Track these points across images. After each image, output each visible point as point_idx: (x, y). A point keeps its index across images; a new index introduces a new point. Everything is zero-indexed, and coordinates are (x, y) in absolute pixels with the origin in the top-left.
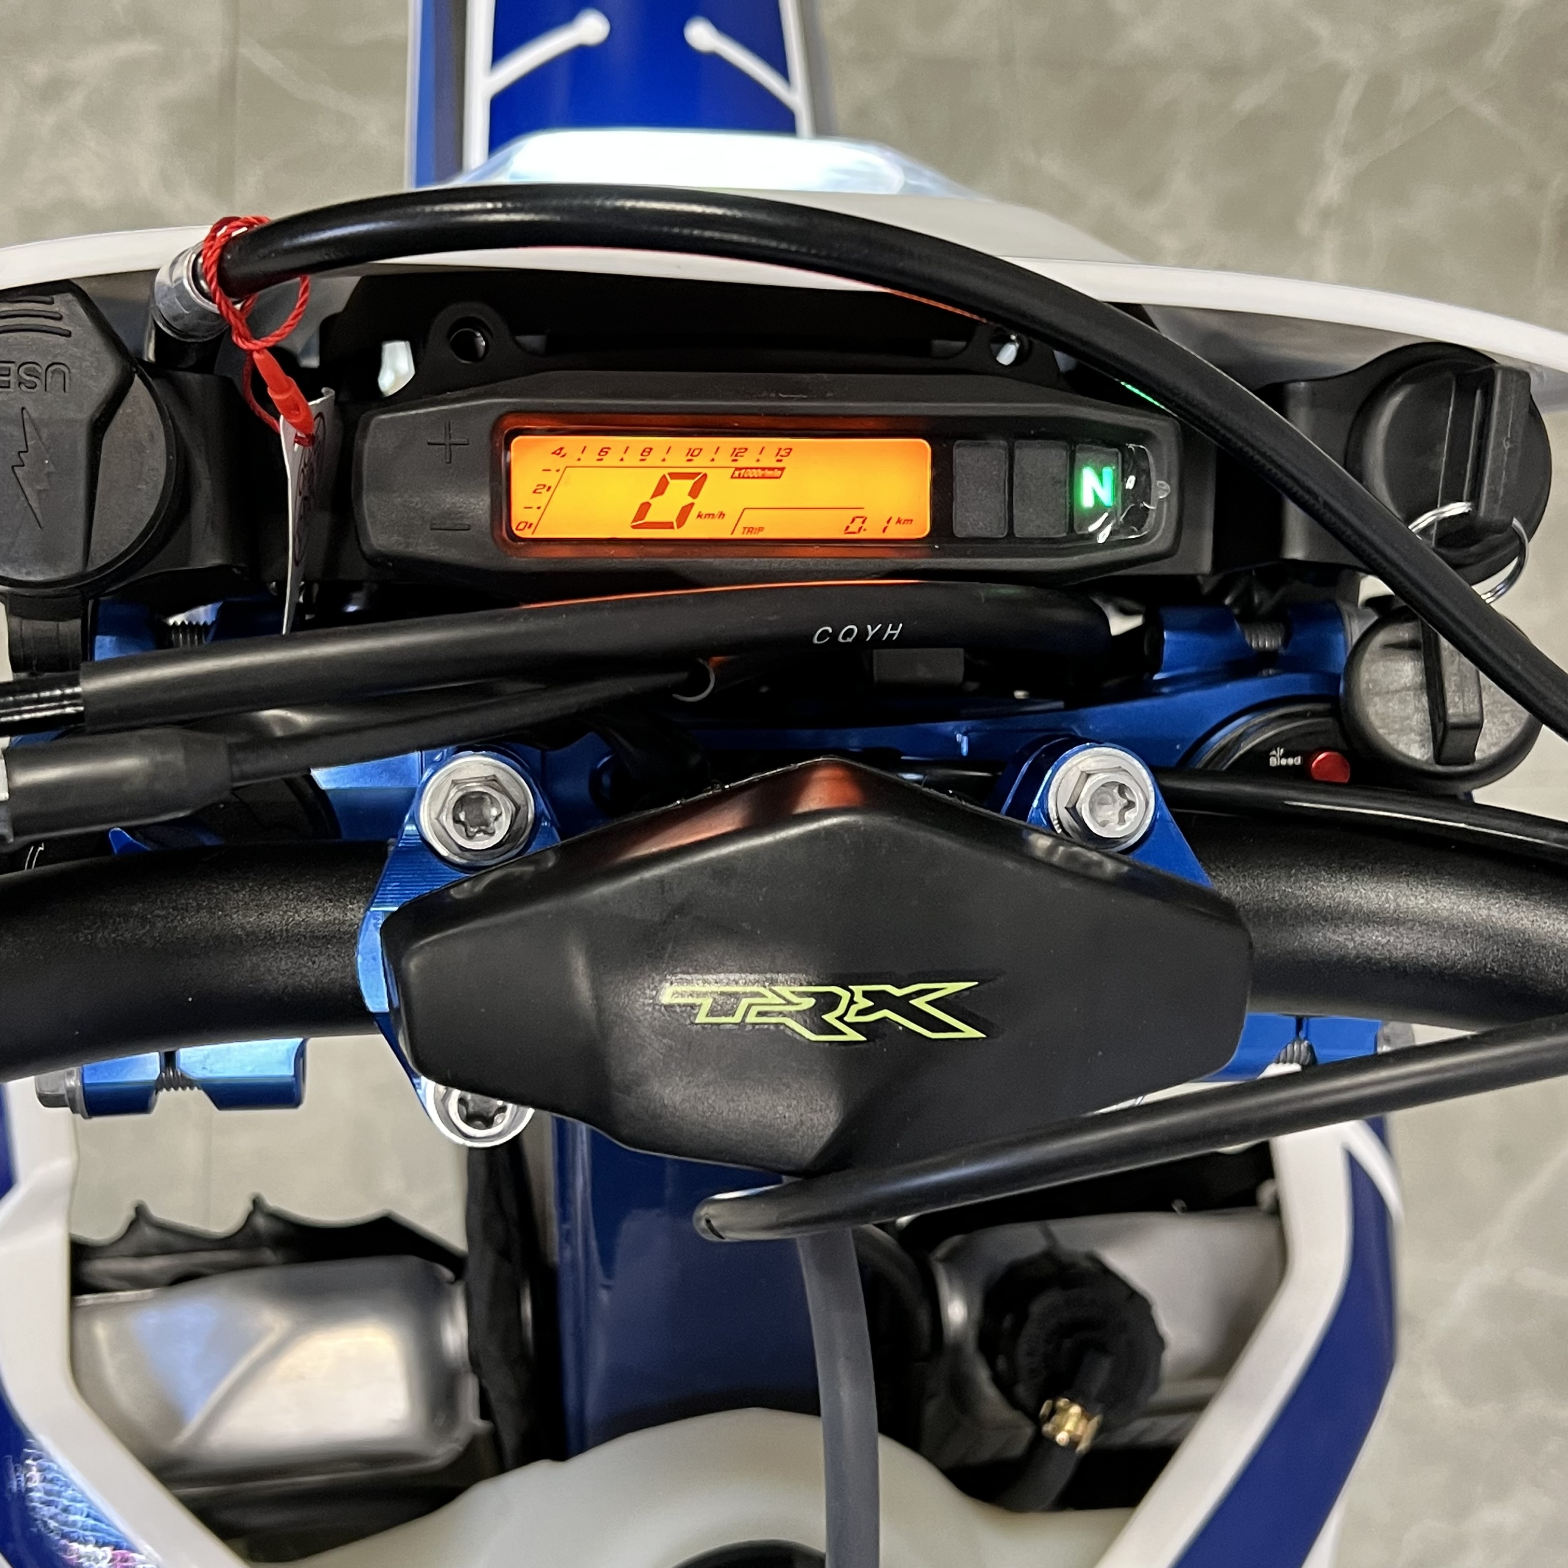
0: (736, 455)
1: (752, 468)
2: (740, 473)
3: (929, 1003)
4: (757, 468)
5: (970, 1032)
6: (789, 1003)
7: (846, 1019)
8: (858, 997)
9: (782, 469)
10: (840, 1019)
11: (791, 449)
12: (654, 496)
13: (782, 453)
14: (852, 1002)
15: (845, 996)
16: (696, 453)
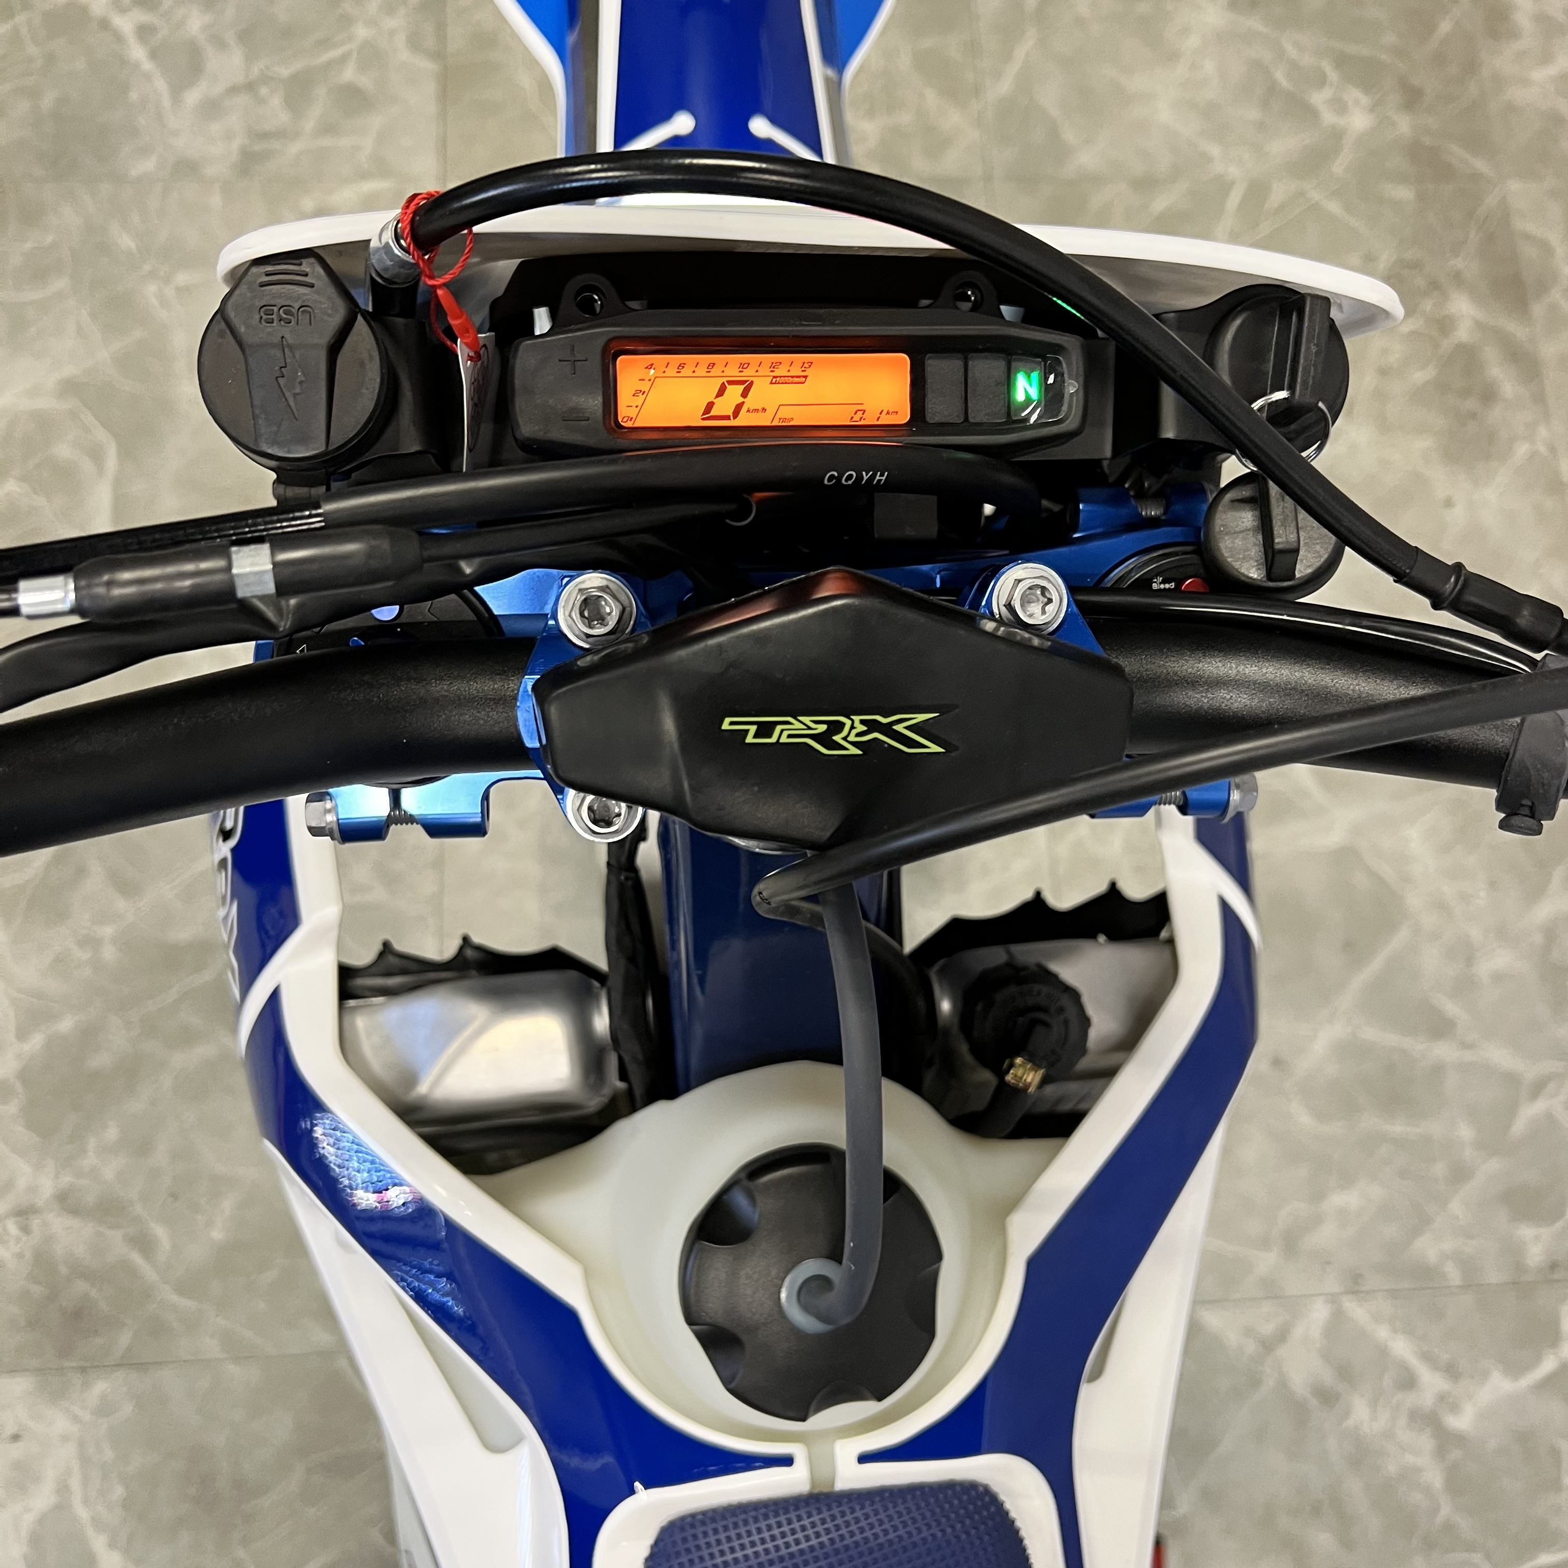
0: (774, 368)
1: (784, 377)
2: (775, 380)
3: (906, 728)
4: (788, 377)
5: (935, 748)
6: (809, 728)
7: (849, 739)
8: (857, 724)
9: (806, 377)
10: (845, 739)
11: (812, 363)
12: (717, 396)
13: (806, 365)
14: (852, 727)
15: (848, 723)
16: (746, 366)
